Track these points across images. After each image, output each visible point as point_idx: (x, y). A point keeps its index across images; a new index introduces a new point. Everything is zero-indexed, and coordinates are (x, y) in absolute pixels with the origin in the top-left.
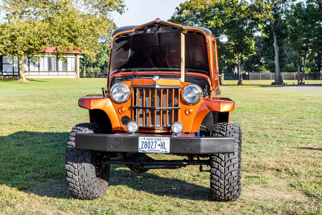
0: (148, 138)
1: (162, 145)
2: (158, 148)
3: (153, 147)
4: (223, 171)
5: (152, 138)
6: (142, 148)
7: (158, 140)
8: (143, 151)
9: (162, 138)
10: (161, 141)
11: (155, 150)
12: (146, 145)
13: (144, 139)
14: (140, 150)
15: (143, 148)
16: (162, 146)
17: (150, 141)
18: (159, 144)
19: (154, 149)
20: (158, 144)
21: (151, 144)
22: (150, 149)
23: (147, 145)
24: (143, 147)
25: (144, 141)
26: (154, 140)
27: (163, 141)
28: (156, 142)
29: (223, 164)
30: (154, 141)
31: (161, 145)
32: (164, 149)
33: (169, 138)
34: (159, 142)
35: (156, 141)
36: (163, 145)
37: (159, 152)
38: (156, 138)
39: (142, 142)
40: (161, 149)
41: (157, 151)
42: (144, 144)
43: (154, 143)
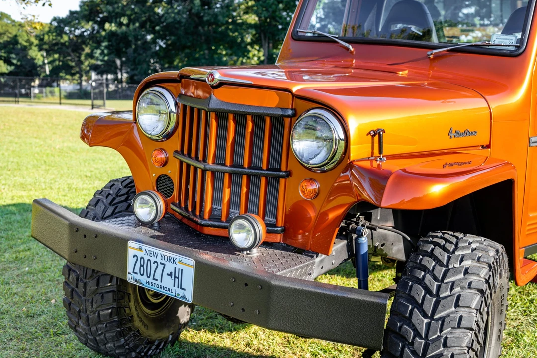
0: (147, 248)
1: (177, 276)
2: (168, 282)
3: (158, 276)
5: (157, 251)
6: (134, 272)
7: (169, 259)
8: (136, 281)
9: (177, 257)
10: (175, 265)
11: (161, 287)
13: (140, 249)
14: (130, 276)
15: (137, 274)
16: (176, 280)
17: (153, 259)
18: (171, 273)
19: (158, 283)
20: (167, 271)
21: (153, 266)
22: (151, 280)
23: (145, 266)
24: (137, 270)
25: (140, 254)
26: (159, 256)
27: (179, 266)
28: (164, 265)
30: (159, 259)
31: (175, 277)
32: (182, 288)
33: (192, 262)
34: (170, 267)
35: (163, 261)
36: (178, 278)
37: (170, 293)
38: (165, 254)
39: (134, 257)
40: (174, 286)
41: (164, 291)
42: (138, 264)
43: (160, 267)
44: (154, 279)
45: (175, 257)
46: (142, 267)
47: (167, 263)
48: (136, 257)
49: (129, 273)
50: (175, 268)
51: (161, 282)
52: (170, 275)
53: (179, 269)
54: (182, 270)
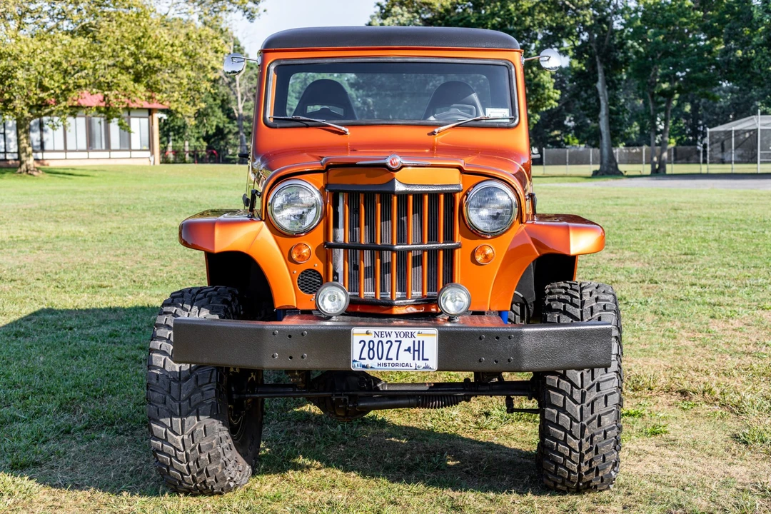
0: (377, 331)
1: (416, 348)
2: (406, 358)
3: (393, 354)
4: (577, 415)
5: (390, 331)
6: (360, 358)
7: (406, 335)
8: (363, 366)
9: (416, 330)
10: (413, 339)
11: (397, 365)
12: (373, 349)
13: (367, 333)
14: (356, 364)
15: (365, 359)
16: (416, 353)
17: (384, 340)
18: (409, 348)
19: (394, 361)
20: (404, 346)
21: (386, 347)
22: (384, 361)
23: (375, 349)
24: (365, 355)
25: (367, 339)
26: (394, 335)
27: (418, 338)
28: (400, 342)
29: (577, 396)
30: (393, 338)
31: (414, 351)
32: (423, 359)
33: (435, 331)
34: (407, 342)
35: (399, 339)
36: (418, 350)
37: (410, 368)
38: (400, 331)
39: (360, 343)
40: (414, 359)
41: (401, 367)
42: (366, 348)
43: (395, 345)
44: (387, 359)
45: (413, 331)
46: (371, 351)
47: (404, 340)
48: (363, 343)
49: (354, 361)
50: (414, 342)
51: (397, 359)
52: (409, 350)
53: (419, 342)
54: (423, 342)
